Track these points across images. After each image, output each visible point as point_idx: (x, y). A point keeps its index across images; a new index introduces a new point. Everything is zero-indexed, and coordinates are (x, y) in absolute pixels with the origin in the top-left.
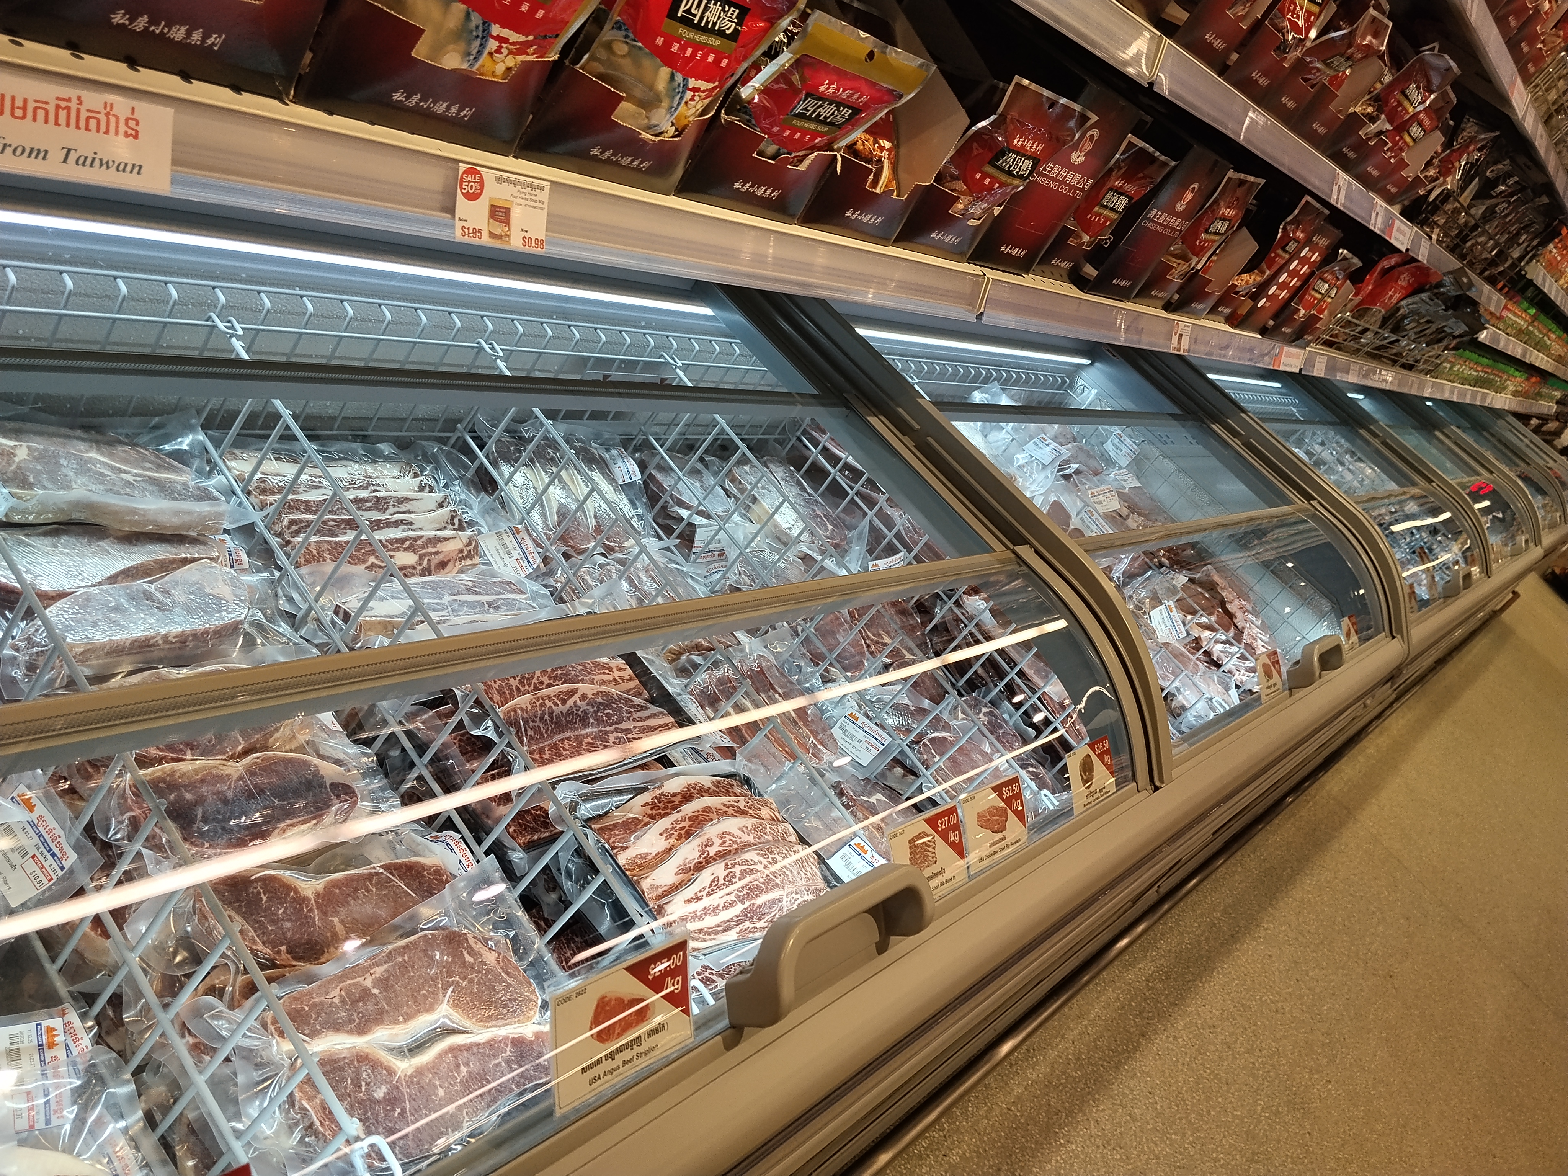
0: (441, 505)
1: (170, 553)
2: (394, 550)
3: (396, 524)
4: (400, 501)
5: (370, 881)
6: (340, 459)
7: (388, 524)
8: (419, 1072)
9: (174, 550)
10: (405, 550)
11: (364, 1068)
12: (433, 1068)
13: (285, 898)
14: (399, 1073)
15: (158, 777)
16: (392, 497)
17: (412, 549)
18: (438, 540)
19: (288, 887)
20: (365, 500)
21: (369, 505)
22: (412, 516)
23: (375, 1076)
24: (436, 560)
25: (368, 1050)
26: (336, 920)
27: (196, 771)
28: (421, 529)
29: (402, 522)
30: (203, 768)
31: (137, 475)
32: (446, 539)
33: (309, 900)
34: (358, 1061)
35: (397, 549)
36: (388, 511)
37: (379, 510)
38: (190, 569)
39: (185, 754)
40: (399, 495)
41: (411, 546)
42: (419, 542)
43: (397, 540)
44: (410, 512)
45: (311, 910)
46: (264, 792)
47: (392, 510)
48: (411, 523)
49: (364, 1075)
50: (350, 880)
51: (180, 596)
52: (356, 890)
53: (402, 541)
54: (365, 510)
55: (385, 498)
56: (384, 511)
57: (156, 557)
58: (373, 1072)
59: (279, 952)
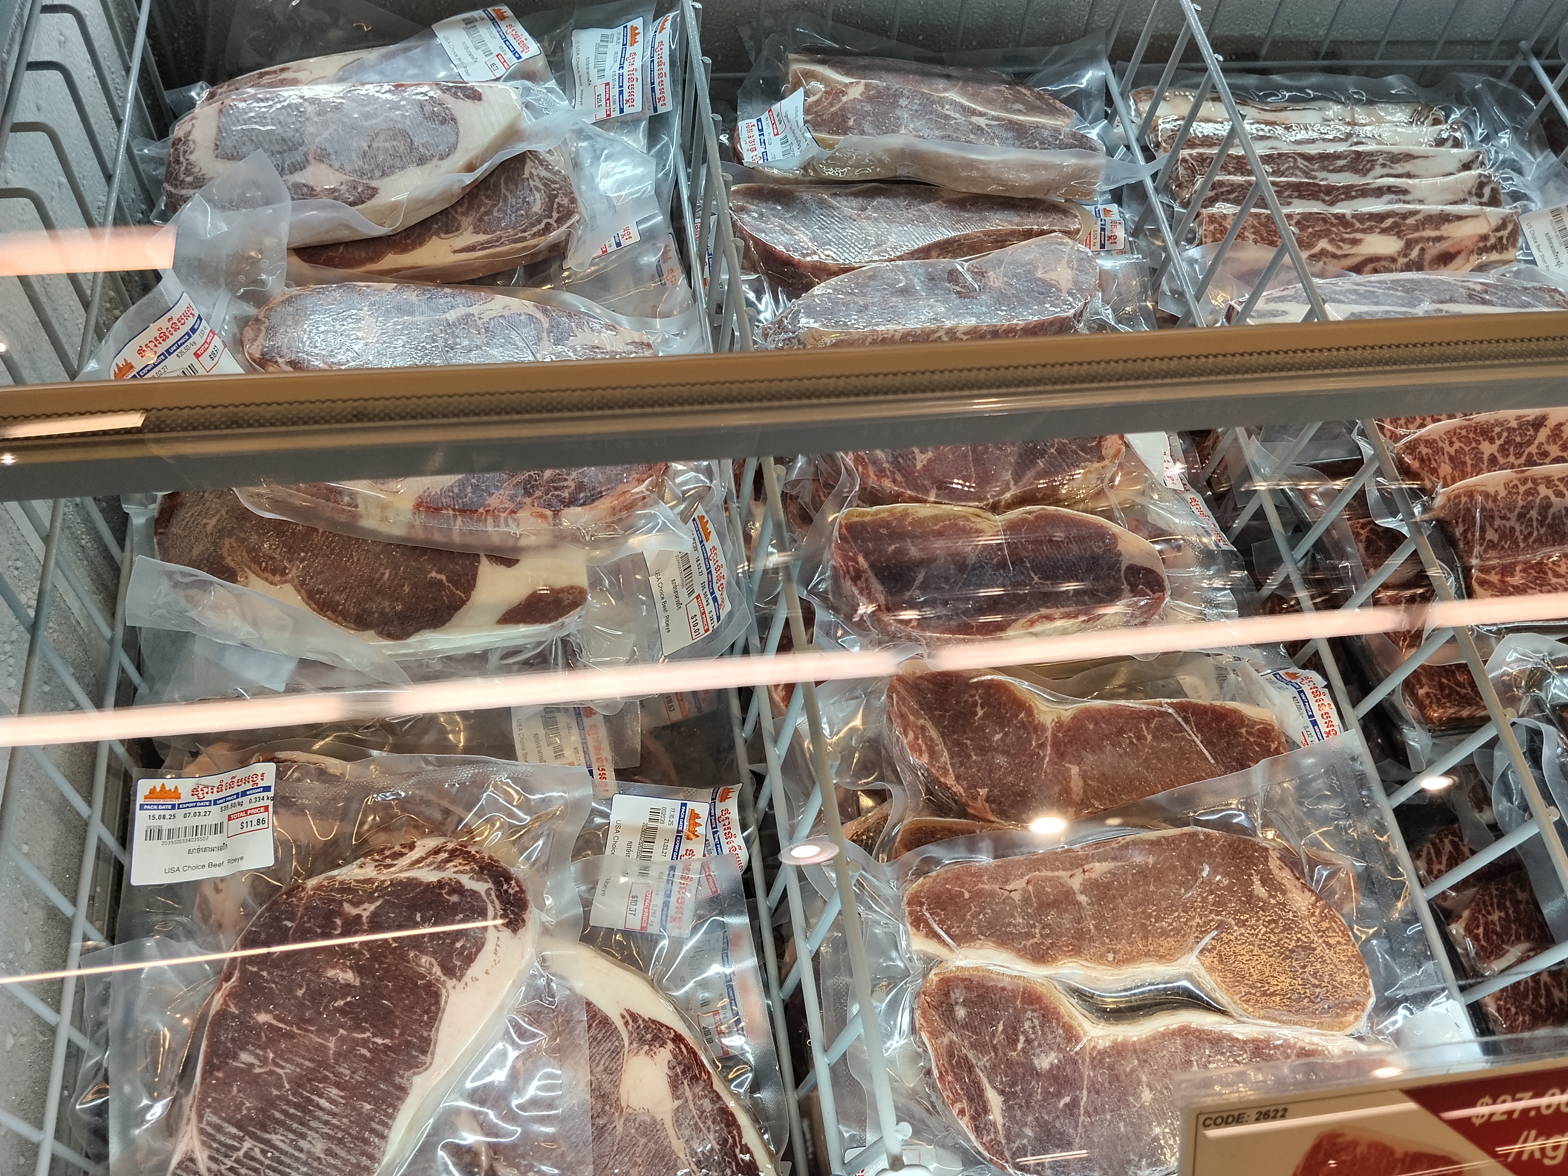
0: (1467, 167)
1: (1011, 223)
2: (1363, 231)
3: (1379, 192)
4: (1395, 158)
5: (1148, 722)
6: (1315, 99)
7: (1365, 192)
8: (1119, 1050)
9: (1017, 219)
10: (1384, 231)
11: (1029, 1014)
12: (1145, 1051)
13: (1010, 720)
14: (1085, 1040)
15: (883, 519)
16: (1382, 153)
17: (1396, 230)
18: (1445, 218)
19: (1019, 705)
20: (1337, 156)
21: (1340, 163)
22: (1410, 181)
23: (1044, 1033)
24: (1434, 250)
25: (1040, 989)
26: (1075, 770)
27: (936, 519)
28: (1421, 202)
29: (1390, 189)
30: (948, 517)
31: (994, 118)
32: (1460, 218)
33: (1044, 729)
34: (1023, 1001)
35: (1370, 230)
36: (1372, 174)
37: (1356, 171)
38: (1029, 245)
39: (927, 492)
40: (1395, 149)
41: (1395, 225)
42: (1411, 221)
43: (1372, 216)
44: (1409, 176)
45: (1042, 746)
46: (1022, 562)
47: (1378, 170)
48: (1405, 192)
49: (1027, 1025)
50: (1117, 713)
51: (996, 279)
52: (1121, 731)
53: (1380, 217)
54: (1334, 171)
55: (1371, 154)
56: (1365, 173)
57: (989, 227)
58: (1042, 1026)
59: (975, 798)
